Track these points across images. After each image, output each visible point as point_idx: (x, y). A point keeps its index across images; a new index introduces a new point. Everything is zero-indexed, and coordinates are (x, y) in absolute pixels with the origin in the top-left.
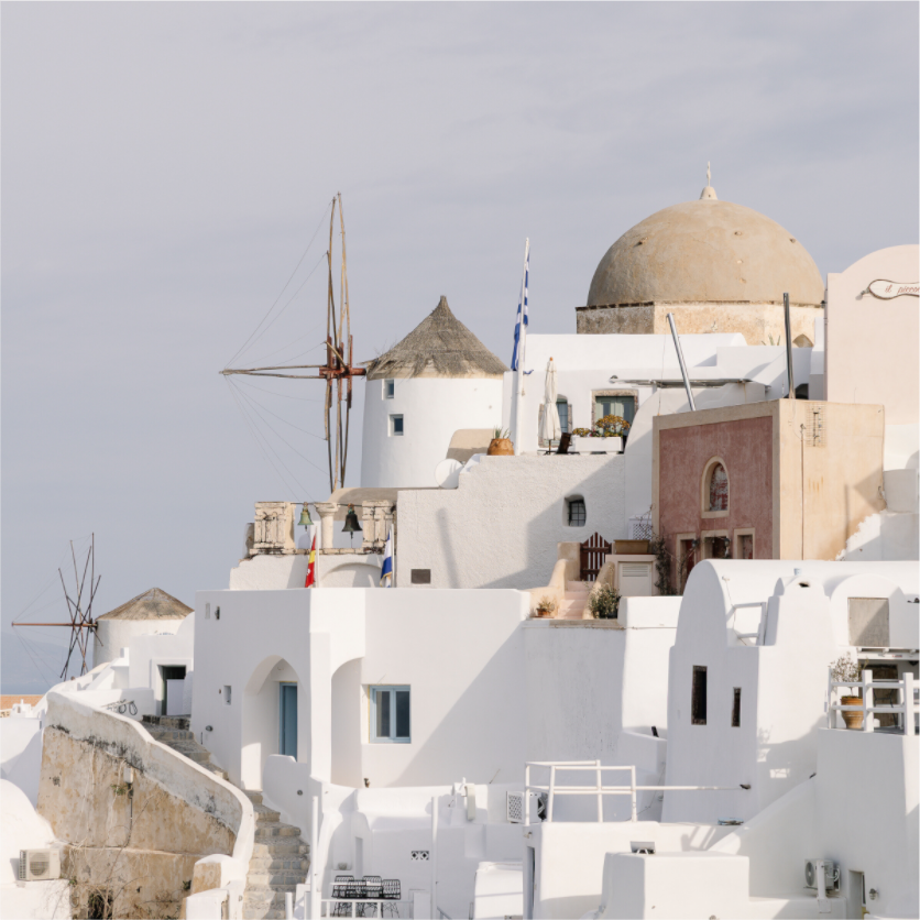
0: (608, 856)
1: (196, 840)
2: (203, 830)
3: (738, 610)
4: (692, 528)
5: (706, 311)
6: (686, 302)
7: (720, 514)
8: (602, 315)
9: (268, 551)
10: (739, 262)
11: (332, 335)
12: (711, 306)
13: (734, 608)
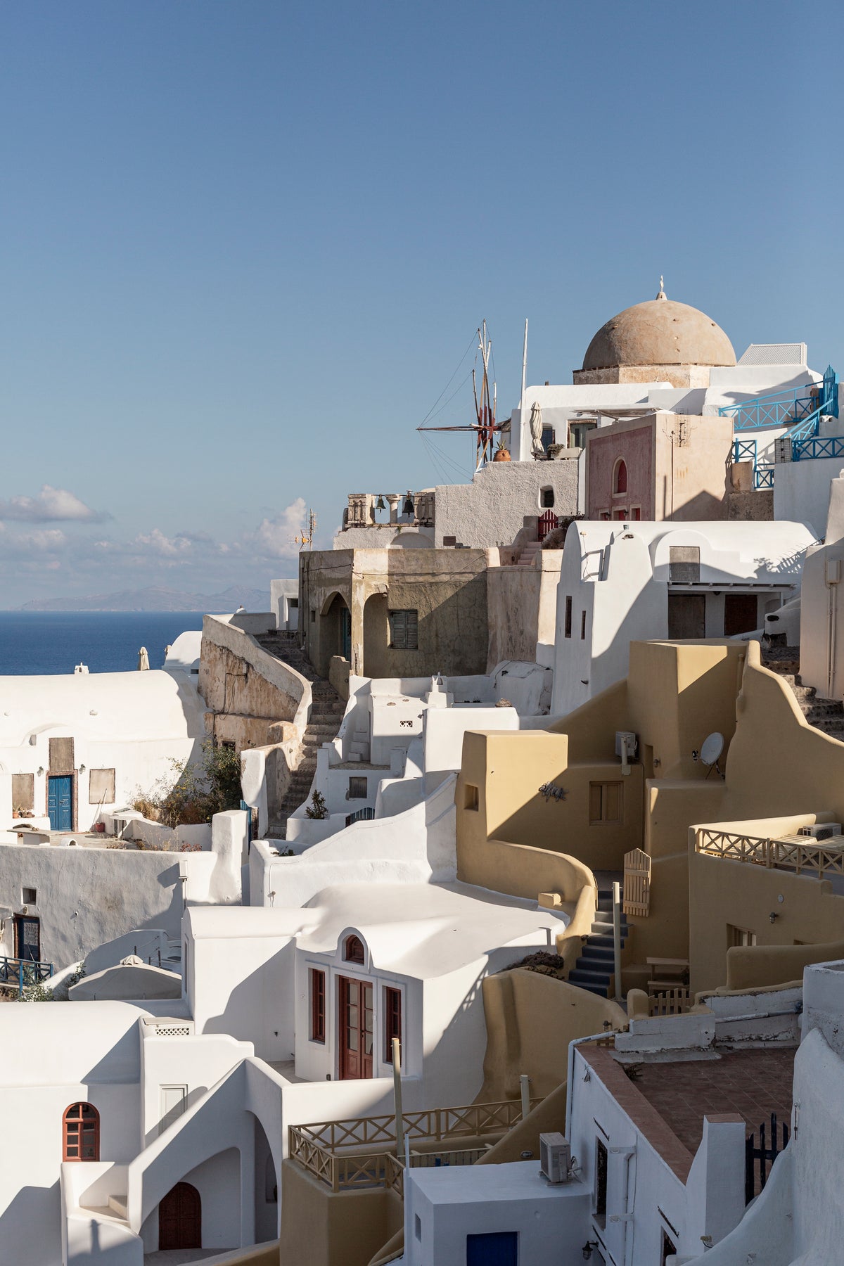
0: (466, 733)
1: (282, 711)
2: (286, 705)
3: (589, 556)
4: (607, 505)
5: (653, 370)
6: (639, 365)
7: (622, 495)
8: (588, 375)
9: (356, 526)
10: (676, 338)
11: (487, 405)
12: (655, 367)
13: (587, 555)
